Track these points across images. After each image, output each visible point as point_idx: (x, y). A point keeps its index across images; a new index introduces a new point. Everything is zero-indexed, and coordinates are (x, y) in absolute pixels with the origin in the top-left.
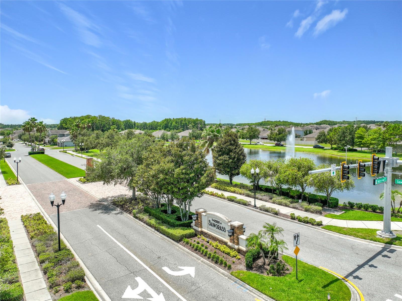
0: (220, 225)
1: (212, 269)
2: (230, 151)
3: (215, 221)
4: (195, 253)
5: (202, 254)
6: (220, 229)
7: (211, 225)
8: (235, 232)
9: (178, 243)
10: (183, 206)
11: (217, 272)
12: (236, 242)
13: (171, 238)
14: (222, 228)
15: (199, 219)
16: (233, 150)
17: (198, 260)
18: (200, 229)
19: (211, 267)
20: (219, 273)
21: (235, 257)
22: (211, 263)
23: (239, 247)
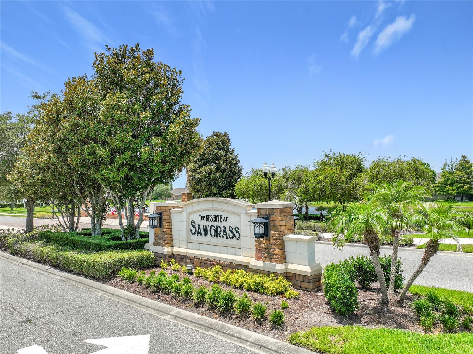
0: (222, 225)
1: (216, 336)
2: (217, 158)
3: (208, 217)
4: (154, 298)
5: (175, 298)
6: (221, 235)
7: (197, 232)
8: (275, 226)
9: (105, 282)
10: (126, 210)
11: (236, 341)
12: (276, 255)
13: (86, 276)
14: (228, 232)
15: (164, 224)
16: (222, 156)
17: (162, 315)
18: (167, 250)
19: (209, 328)
20: (243, 346)
21: (282, 293)
22: (206, 318)
23: (286, 269)
